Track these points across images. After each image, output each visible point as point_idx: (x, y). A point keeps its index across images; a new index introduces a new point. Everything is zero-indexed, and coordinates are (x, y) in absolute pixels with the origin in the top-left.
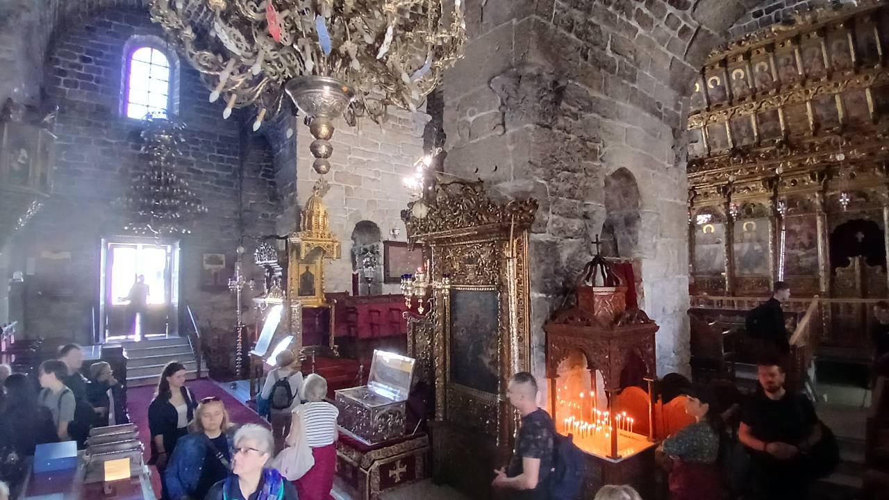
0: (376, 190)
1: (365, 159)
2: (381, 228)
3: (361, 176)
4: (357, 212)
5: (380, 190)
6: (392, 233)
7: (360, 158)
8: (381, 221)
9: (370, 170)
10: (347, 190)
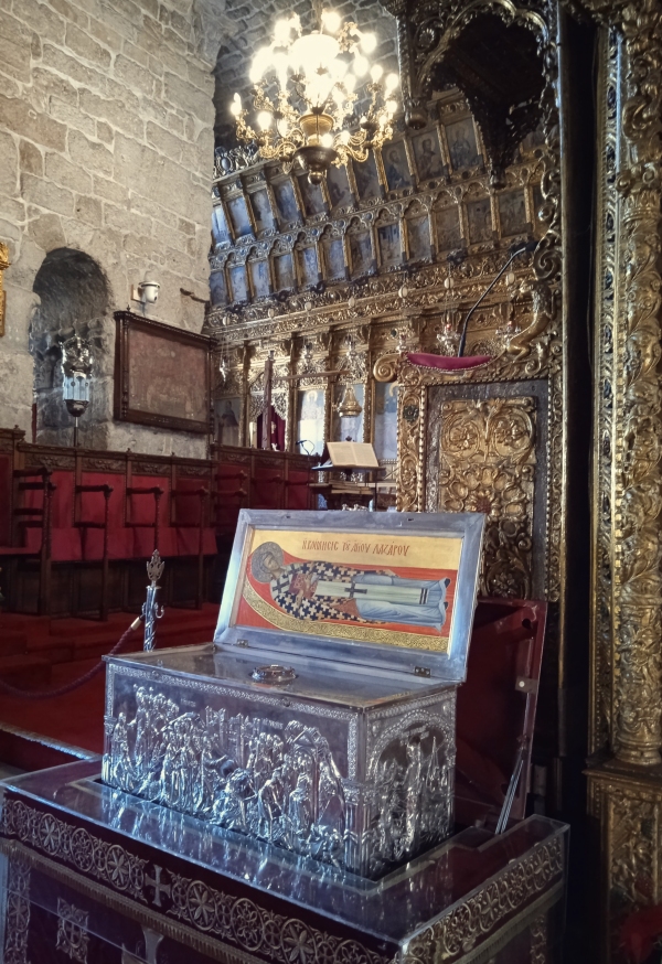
0: (101, 175)
1: (76, 85)
2: (110, 277)
3: (64, 127)
4: (52, 219)
5: (111, 179)
6: (136, 296)
7: (62, 76)
8: (112, 261)
9: (86, 117)
10: (27, 153)
